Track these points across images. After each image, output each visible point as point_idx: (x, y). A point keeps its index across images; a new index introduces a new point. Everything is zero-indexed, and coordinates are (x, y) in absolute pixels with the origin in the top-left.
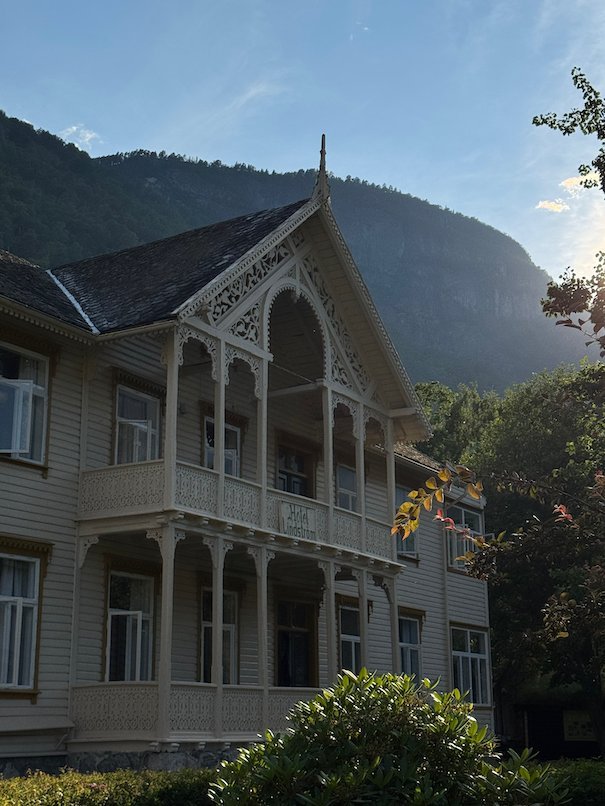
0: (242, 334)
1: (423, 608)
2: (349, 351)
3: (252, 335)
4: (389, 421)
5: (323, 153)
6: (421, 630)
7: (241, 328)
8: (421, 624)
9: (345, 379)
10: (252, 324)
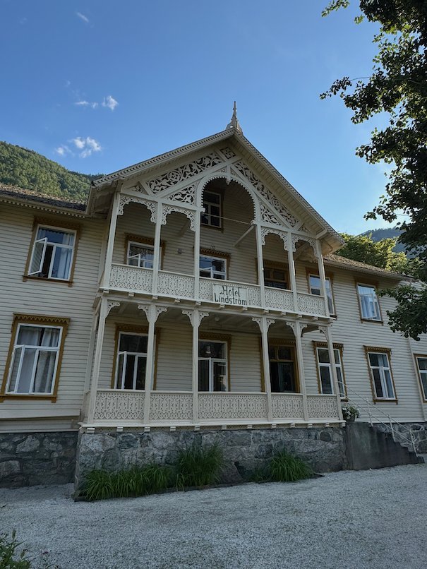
0: (180, 199)
1: (390, 347)
2: (277, 207)
3: (188, 200)
4: (317, 241)
5: (234, 109)
6: (390, 359)
7: (179, 197)
8: (389, 356)
9: (275, 221)
10: (188, 194)
